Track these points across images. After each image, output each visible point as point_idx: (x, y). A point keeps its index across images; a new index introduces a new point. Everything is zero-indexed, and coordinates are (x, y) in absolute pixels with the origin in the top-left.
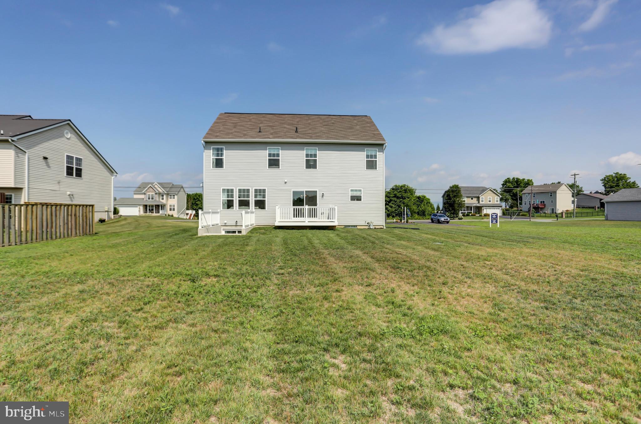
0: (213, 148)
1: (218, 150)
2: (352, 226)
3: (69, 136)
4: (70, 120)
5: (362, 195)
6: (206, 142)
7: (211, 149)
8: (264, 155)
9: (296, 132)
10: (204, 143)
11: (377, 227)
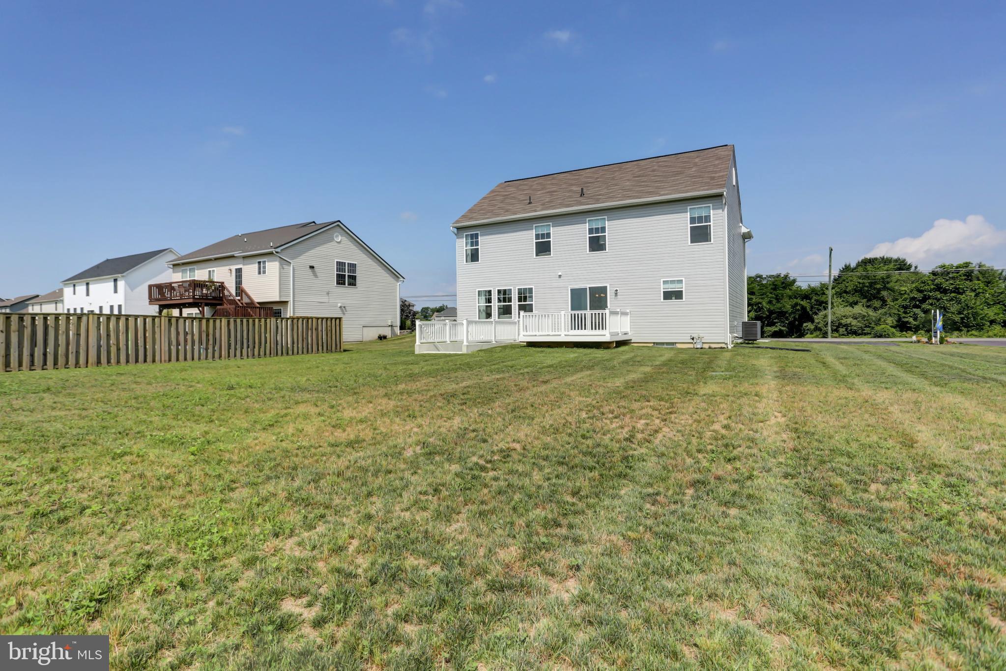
0: (466, 235)
1: (472, 236)
2: (668, 344)
3: (340, 239)
4: (339, 221)
5: (683, 289)
6: (458, 229)
7: (463, 238)
8: (528, 238)
9: (582, 194)
10: (455, 230)
11: (713, 346)
